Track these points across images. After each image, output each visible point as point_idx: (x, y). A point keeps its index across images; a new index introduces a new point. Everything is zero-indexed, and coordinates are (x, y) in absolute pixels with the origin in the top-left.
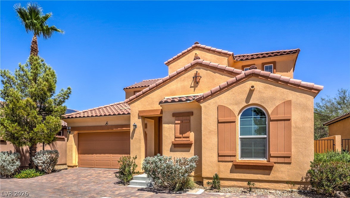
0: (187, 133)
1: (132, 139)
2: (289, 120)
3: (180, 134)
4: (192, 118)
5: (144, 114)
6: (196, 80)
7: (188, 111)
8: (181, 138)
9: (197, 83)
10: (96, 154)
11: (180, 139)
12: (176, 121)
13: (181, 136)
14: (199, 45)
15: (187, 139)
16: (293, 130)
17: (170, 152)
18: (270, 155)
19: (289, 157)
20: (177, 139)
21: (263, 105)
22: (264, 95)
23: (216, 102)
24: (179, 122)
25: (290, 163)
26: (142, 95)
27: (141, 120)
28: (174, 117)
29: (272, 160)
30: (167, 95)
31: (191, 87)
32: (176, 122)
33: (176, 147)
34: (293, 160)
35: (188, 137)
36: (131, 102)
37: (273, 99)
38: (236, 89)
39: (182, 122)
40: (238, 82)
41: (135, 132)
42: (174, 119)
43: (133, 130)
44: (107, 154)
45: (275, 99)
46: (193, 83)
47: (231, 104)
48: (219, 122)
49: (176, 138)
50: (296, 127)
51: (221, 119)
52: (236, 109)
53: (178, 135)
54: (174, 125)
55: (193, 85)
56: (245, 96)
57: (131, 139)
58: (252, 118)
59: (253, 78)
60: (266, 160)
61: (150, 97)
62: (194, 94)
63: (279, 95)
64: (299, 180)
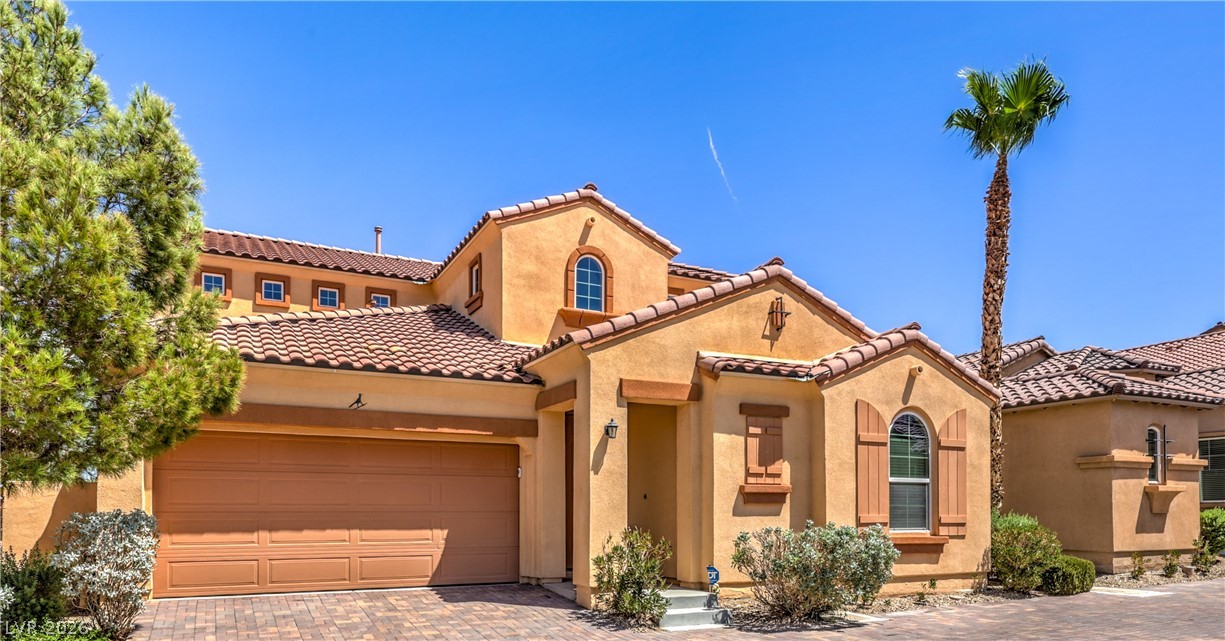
0: (777, 463)
1: (596, 473)
2: (963, 449)
3: (760, 465)
4: (785, 422)
5: (641, 391)
6: (776, 319)
7: (776, 403)
8: (760, 475)
9: (778, 330)
11: (760, 480)
12: (750, 428)
13: (762, 470)
15: (777, 481)
16: (968, 470)
17: (734, 515)
18: (940, 520)
19: (963, 525)
20: (751, 480)
21: (927, 411)
22: (930, 391)
23: (852, 392)
24: (758, 431)
25: (963, 537)
26: (633, 330)
27: (625, 410)
28: (745, 416)
29: (943, 531)
30: (705, 346)
31: (764, 337)
32: (752, 430)
33: (749, 500)
34: (968, 531)
35: (779, 476)
36: (594, 344)
37: (942, 401)
38: (887, 367)
39: (766, 430)
40: (893, 351)
41: (608, 451)
42: (741, 420)
43: (598, 441)
44: (332, 528)
45: (944, 402)
46: (768, 326)
47: (879, 401)
48: (858, 442)
49: (748, 474)
50: (972, 465)
51: (865, 436)
52: (889, 415)
53: (755, 468)
54: (742, 439)
55: (767, 333)
56: (902, 388)
57: (592, 473)
58: (907, 438)
59: (913, 349)
60: (928, 532)
61: (657, 340)
62: (769, 356)
63: (949, 396)
64: (974, 570)
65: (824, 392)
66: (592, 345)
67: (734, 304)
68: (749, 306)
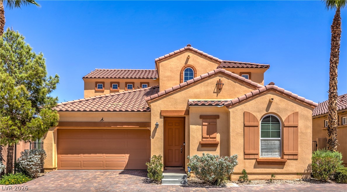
0: (214, 134)
1: (153, 138)
2: (297, 127)
3: (207, 135)
4: (218, 120)
5: (167, 113)
6: (219, 87)
7: (214, 114)
8: (208, 138)
9: (220, 90)
10: (84, 153)
11: (207, 140)
12: (203, 123)
13: (208, 136)
14: (191, 48)
15: (214, 140)
16: (299, 134)
17: (197, 151)
18: (284, 153)
19: (297, 155)
20: (204, 140)
21: (278, 114)
22: (280, 106)
23: (242, 109)
24: (207, 124)
25: (297, 159)
26: (165, 95)
27: (163, 119)
28: (202, 119)
29: (285, 157)
30: (191, 98)
31: (214, 92)
32: (204, 124)
33: (203, 146)
34: (299, 157)
35: (215, 138)
36: (152, 101)
37: (286, 110)
38: (259, 99)
39: (209, 124)
40: (261, 93)
41: (157, 132)
42: (201, 120)
43: (154, 129)
45: (287, 110)
46: (216, 89)
47: (254, 111)
48: (245, 126)
49: (203, 138)
50: (301, 132)
51: (247, 124)
52: (259, 116)
53: (205, 135)
54: (201, 126)
55: (215, 91)
56: (266, 106)
57: (152, 138)
58: (270, 123)
59: (271, 92)
60: (280, 157)
61: (174, 98)
62: (216, 99)
63: (290, 107)
64: (303, 172)
65: (230, 110)
66: (151, 101)
67: (202, 83)
68: (208, 83)
